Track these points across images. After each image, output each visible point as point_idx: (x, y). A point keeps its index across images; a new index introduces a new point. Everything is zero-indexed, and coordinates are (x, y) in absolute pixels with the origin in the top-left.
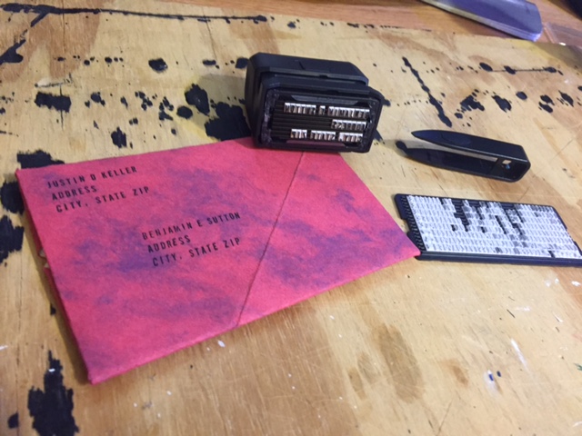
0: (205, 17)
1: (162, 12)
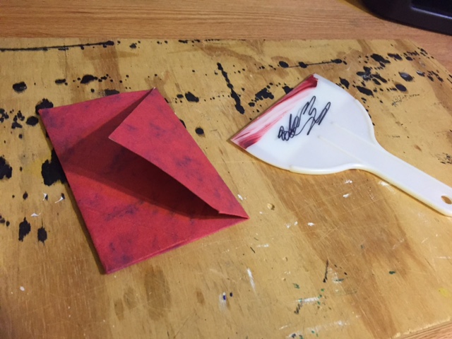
0: (64, 46)
1: (32, 46)
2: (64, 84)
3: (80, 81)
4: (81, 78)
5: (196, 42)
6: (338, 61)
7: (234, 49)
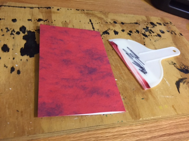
0: (32, 7)
1: (20, 6)
2: (31, 21)
3: (37, 21)
4: (37, 19)
5: (82, 11)
6: (136, 23)
7: (97, 15)
